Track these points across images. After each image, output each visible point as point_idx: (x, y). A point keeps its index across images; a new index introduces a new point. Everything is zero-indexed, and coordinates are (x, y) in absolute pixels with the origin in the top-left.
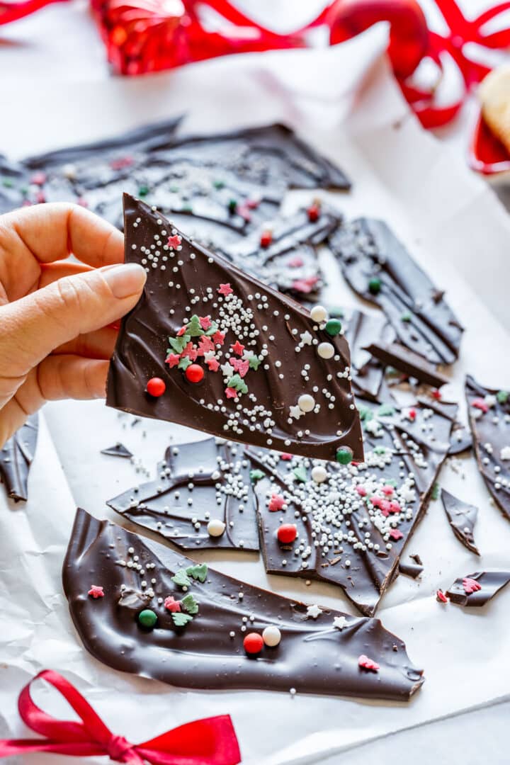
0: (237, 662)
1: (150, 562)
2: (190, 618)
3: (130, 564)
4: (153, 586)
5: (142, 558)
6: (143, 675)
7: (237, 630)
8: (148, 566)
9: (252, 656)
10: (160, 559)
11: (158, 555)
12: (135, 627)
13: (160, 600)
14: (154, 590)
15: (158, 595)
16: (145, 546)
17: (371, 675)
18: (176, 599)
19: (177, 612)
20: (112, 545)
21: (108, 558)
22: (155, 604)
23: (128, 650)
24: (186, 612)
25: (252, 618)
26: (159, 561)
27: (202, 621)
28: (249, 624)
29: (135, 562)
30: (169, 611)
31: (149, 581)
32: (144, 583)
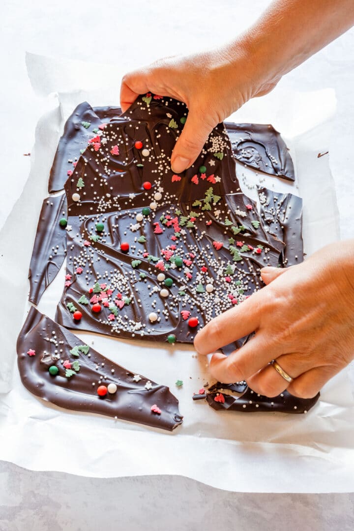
0: (93, 399)
1: (61, 340)
2: (74, 373)
3: (52, 340)
4: (61, 353)
5: (58, 337)
6: (45, 399)
7: (96, 382)
8: (60, 342)
9: (102, 397)
10: (67, 339)
11: (66, 337)
12: (48, 374)
13: (62, 361)
14: (60, 356)
15: (62, 358)
16: (61, 331)
17: (157, 416)
18: (70, 362)
19: (69, 369)
20: (44, 329)
21: (41, 336)
22: (59, 364)
23: (41, 385)
24: (73, 369)
25: (105, 377)
26: (66, 341)
27: (81, 375)
28: (104, 381)
29: (54, 339)
30: (65, 368)
31: (59, 350)
32: (56, 351)
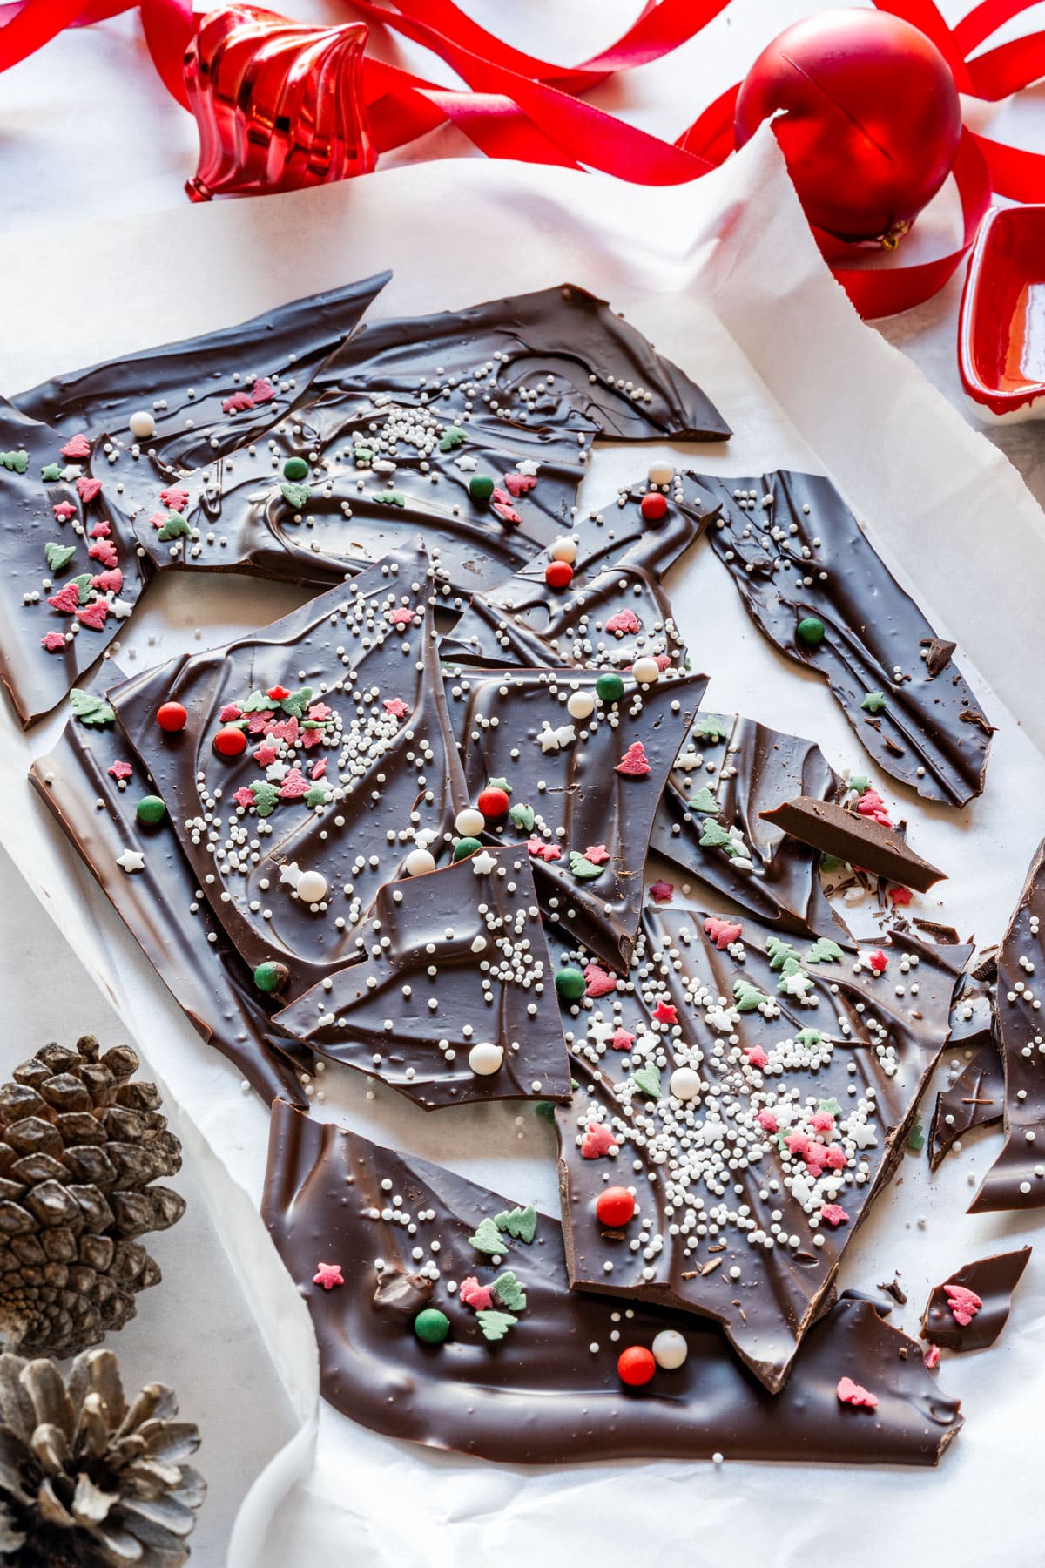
0: (605, 1405)
1: (424, 1208)
2: (513, 1320)
3: (388, 1213)
4: (436, 1255)
5: (408, 1199)
6: (431, 1443)
7: (604, 1339)
8: (422, 1215)
9: (632, 1391)
10: (443, 1199)
11: (438, 1193)
12: (409, 1344)
13: (452, 1285)
14: (438, 1266)
15: (447, 1275)
17: (862, 1418)
18: (482, 1282)
19: (487, 1309)
20: (350, 1178)
21: (345, 1205)
22: (442, 1295)
23: (404, 1393)
24: (503, 1308)
26: (443, 1206)
27: (535, 1324)
28: (624, 1326)
29: (396, 1208)
30: (470, 1307)
31: (426, 1247)
32: (418, 1252)
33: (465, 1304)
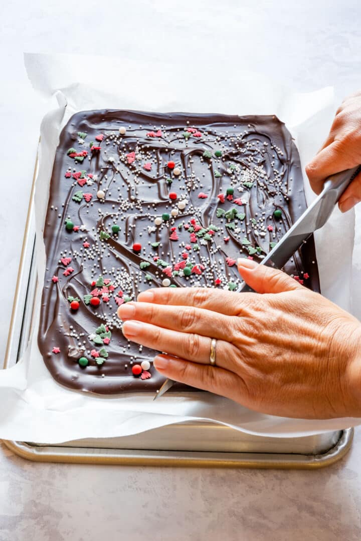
0: (129, 379)
1: (82, 333)
2: (105, 360)
3: (72, 334)
4: (84, 344)
5: (77, 331)
6: (84, 390)
7: (128, 364)
8: (81, 335)
9: (136, 376)
10: (86, 330)
12: (77, 366)
13: (89, 352)
14: (85, 347)
15: (87, 349)
16: (78, 324)
18: (97, 350)
19: (98, 357)
20: (62, 326)
21: (60, 332)
22: (86, 354)
23: (76, 378)
24: (102, 357)
25: (135, 357)
26: (86, 332)
27: (110, 361)
28: (134, 360)
29: (74, 333)
30: (94, 357)
31: (82, 342)
32: (80, 344)
33: (92, 356)
